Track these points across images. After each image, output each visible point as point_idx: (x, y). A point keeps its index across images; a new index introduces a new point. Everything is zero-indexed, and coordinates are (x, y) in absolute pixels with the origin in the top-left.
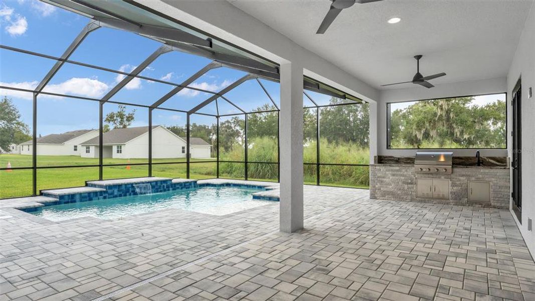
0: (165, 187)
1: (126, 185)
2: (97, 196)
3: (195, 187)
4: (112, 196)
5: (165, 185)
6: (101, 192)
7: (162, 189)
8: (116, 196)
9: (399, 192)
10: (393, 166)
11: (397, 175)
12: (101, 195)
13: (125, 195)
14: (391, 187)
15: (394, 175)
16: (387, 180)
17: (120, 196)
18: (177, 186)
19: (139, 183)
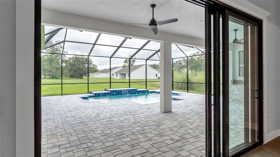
0: (134, 92)
1: (118, 91)
2: (107, 94)
3: (148, 93)
4: (113, 95)
5: (134, 91)
6: (109, 93)
7: (133, 93)
8: (114, 95)
9: (242, 100)
10: (238, 86)
11: (241, 91)
12: (109, 94)
13: (118, 95)
14: (237, 97)
15: (239, 90)
16: (235, 93)
17: (116, 95)
18: (140, 92)
19: (123, 90)
